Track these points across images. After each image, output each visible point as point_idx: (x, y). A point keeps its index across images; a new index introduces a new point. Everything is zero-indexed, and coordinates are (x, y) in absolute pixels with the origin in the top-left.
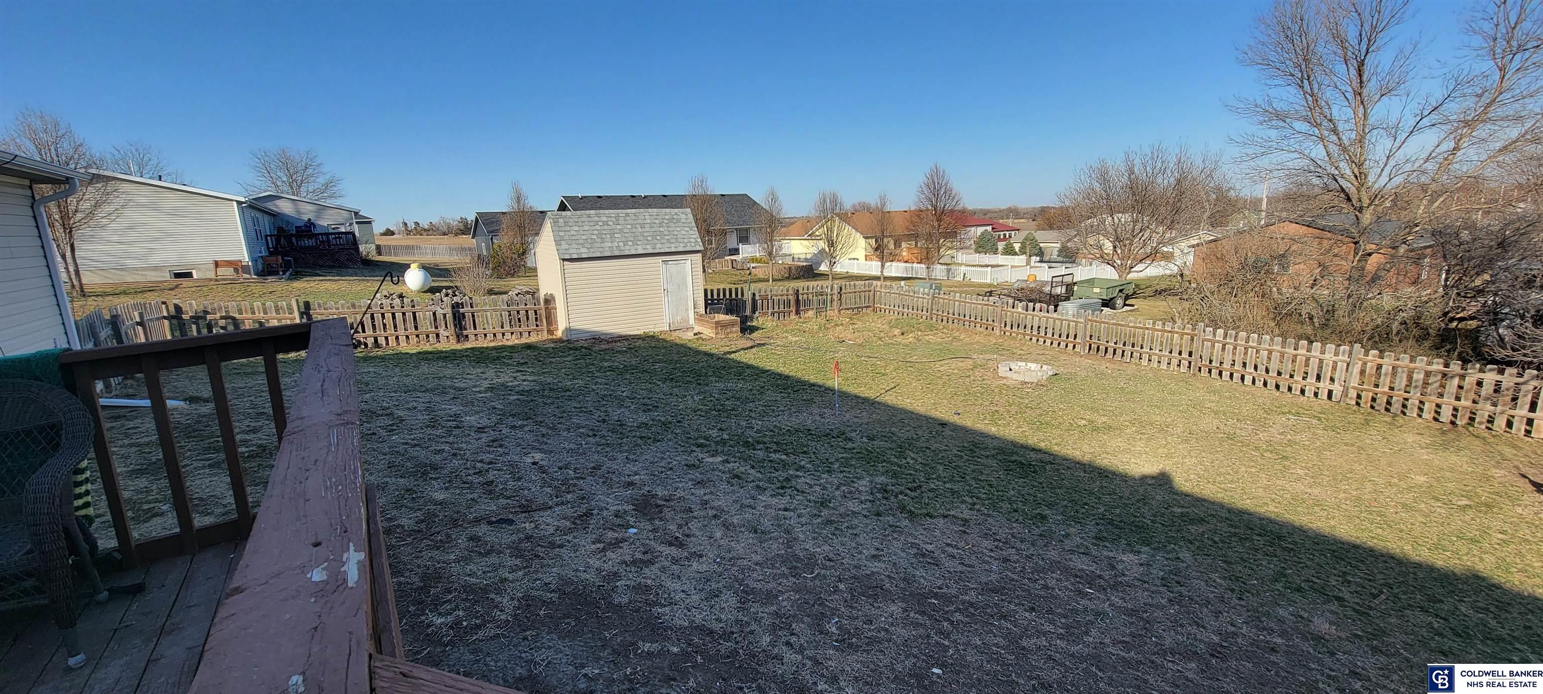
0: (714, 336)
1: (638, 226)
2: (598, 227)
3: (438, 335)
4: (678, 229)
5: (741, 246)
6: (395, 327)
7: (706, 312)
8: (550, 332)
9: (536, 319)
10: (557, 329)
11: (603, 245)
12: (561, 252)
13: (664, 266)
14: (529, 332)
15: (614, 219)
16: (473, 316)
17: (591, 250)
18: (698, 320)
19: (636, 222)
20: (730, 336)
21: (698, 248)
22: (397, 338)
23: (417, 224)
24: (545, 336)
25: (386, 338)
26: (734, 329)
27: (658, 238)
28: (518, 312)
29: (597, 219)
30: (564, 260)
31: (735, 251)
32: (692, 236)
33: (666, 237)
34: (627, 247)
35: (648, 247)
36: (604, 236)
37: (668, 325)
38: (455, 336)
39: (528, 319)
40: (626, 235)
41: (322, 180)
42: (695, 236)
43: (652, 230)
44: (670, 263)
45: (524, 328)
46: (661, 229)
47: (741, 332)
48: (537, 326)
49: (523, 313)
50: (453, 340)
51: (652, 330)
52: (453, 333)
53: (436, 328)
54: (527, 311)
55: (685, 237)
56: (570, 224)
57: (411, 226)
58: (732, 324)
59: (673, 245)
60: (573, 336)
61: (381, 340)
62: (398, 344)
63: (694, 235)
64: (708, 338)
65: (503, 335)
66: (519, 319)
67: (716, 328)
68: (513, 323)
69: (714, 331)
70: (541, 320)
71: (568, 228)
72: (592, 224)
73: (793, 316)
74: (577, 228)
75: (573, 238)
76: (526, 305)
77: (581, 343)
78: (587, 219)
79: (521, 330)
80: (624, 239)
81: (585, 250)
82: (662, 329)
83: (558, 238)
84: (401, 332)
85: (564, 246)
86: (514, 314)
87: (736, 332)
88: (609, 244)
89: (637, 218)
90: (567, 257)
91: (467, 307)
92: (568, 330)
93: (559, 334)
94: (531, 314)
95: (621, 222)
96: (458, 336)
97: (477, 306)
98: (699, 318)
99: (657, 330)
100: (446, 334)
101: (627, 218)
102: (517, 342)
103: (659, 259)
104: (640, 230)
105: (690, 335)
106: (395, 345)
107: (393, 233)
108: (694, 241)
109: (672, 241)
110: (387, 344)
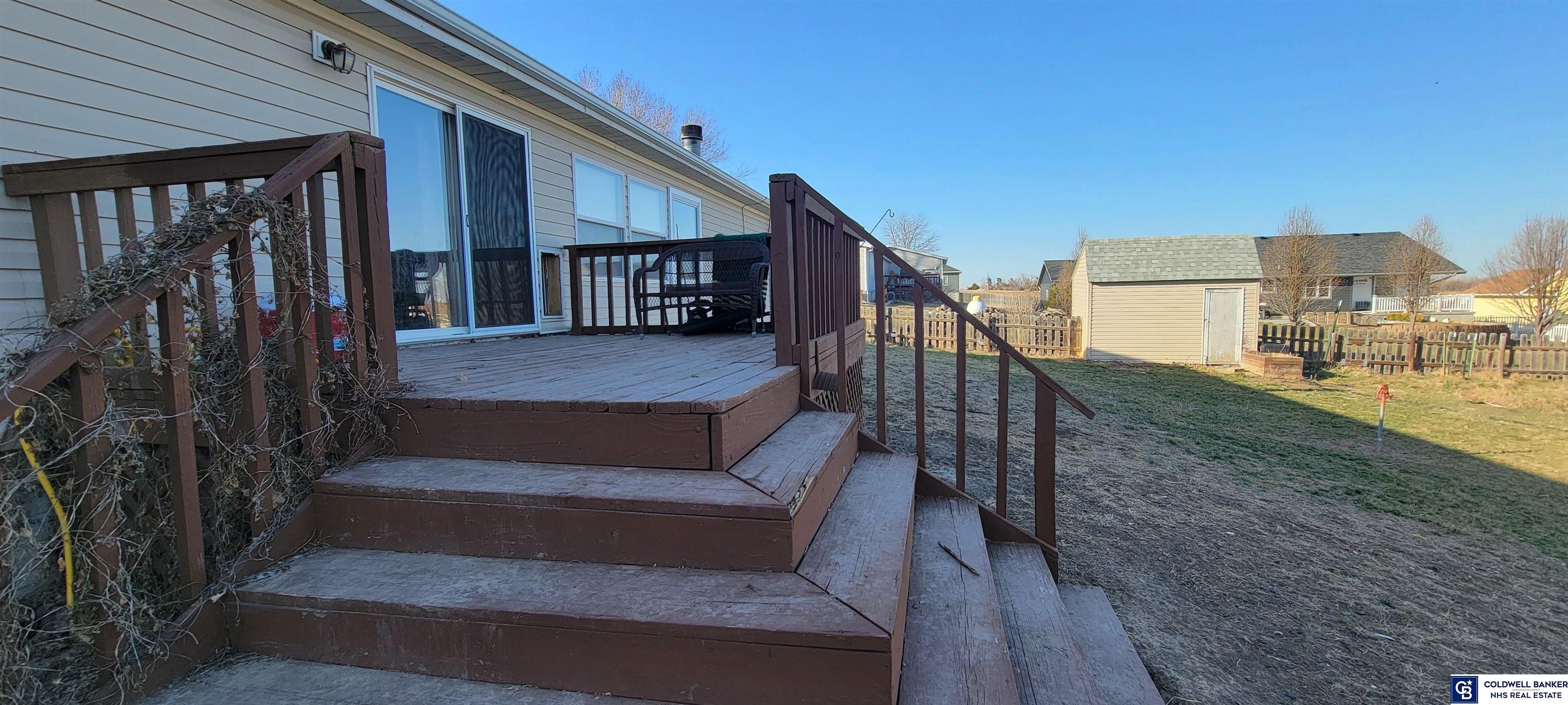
0: (1262, 375)
1: (1181, 252)
2: (1134, 253)
3: (975, 344)
4: (1232, 255)
5: (1374, 298)
6: (945, 334)
7: (1259, 349)
8: (1072, 352)
9: (1061, 338)
10: (1080, 351)
11: (1136, 271)
12: (1091, 276)
13: (1208, 294)
14: (1053, 351)
15: (1154, 246)
16: (1006, 331)
17: (1123, 275)
18: (1246, 356)
19: (1179, 248)
20: (1286, 377)
21: (1255, 276)
22: (945, 343)
23: (999, 280)
24: (1067, 355)
25: (937, 341)
26: (1293, 370)
27: (1204, 264)
28: (1045, 331)
29: (1135, 246)
30: (1093, 283)
31: (1366, 305)
32: (1250, 263)
33: (1214, 264)
34: (1164, 273)
35: (1189, 273)
36: (1139, 262)
37: (1205, 358)
38: (988, 346)
39: (1053, 338)
40: (1165, 261)
41: (925, 237)
42: (1254, 263)
43: (1199, 256)
44: (1216, 291)
45: (1049, 346)
46: (1209, 256)
47: (1304, 374)
48: (1061, 345)
49: (1049, 332)
50: (986, 348)
51: (1185, 362)
52: (988, 343)
53: (975, 338)
54: (1053, 331)
55: (1239, 263)
56: (1105, 251)
57: (994, 282)
58: (1292, 364)
59: (1222, 273)
60: (1093, 358)
61: (934, 343)
62: (945, 347)
63: (1254, 260)
64: (1252, 375)
65: (1029, 350)
66: (1045, 338)
67: (1266, 365)
68: (1039, 341)
69: (1263, 369)
70: (1066, 341)
71: (1102, 254)
72: (1129, 250)
73: (1408, 371)
74: (1112, 254)
75: (1107, 263)
76: (1054, 325)
77: (1101, 364)
78: (1124, 246)
79: (1045, 347)
80: (1162, 265)
81: (1117, 275)
82: (1196, 362)
83: (1091, 263)
84: (948, 337)
85: (1096, 270)
86: (1041, 332)
87: (1295, 373)
88: (1145, 270)
89: (1181, 244)
90: (1097, 280)
91: (1002, 322)
92: (1089, 350)
93: (1081, 355)
94: (1057, 333)
95: (1161, 248)
96: (991, 347)
97: (1009, 322)
98: (1248, 355)
99: (1189, 362)
100: (982, 343)
101: (1169, 244)
102: (1040, 357)
103: (1203, 287)
104: (1183, 256)
105: (1231, 370)
106: (942, 347)
107: (978, 288)
108: (1251, 268)
109: (1221, 268)
110: (938, 346)
